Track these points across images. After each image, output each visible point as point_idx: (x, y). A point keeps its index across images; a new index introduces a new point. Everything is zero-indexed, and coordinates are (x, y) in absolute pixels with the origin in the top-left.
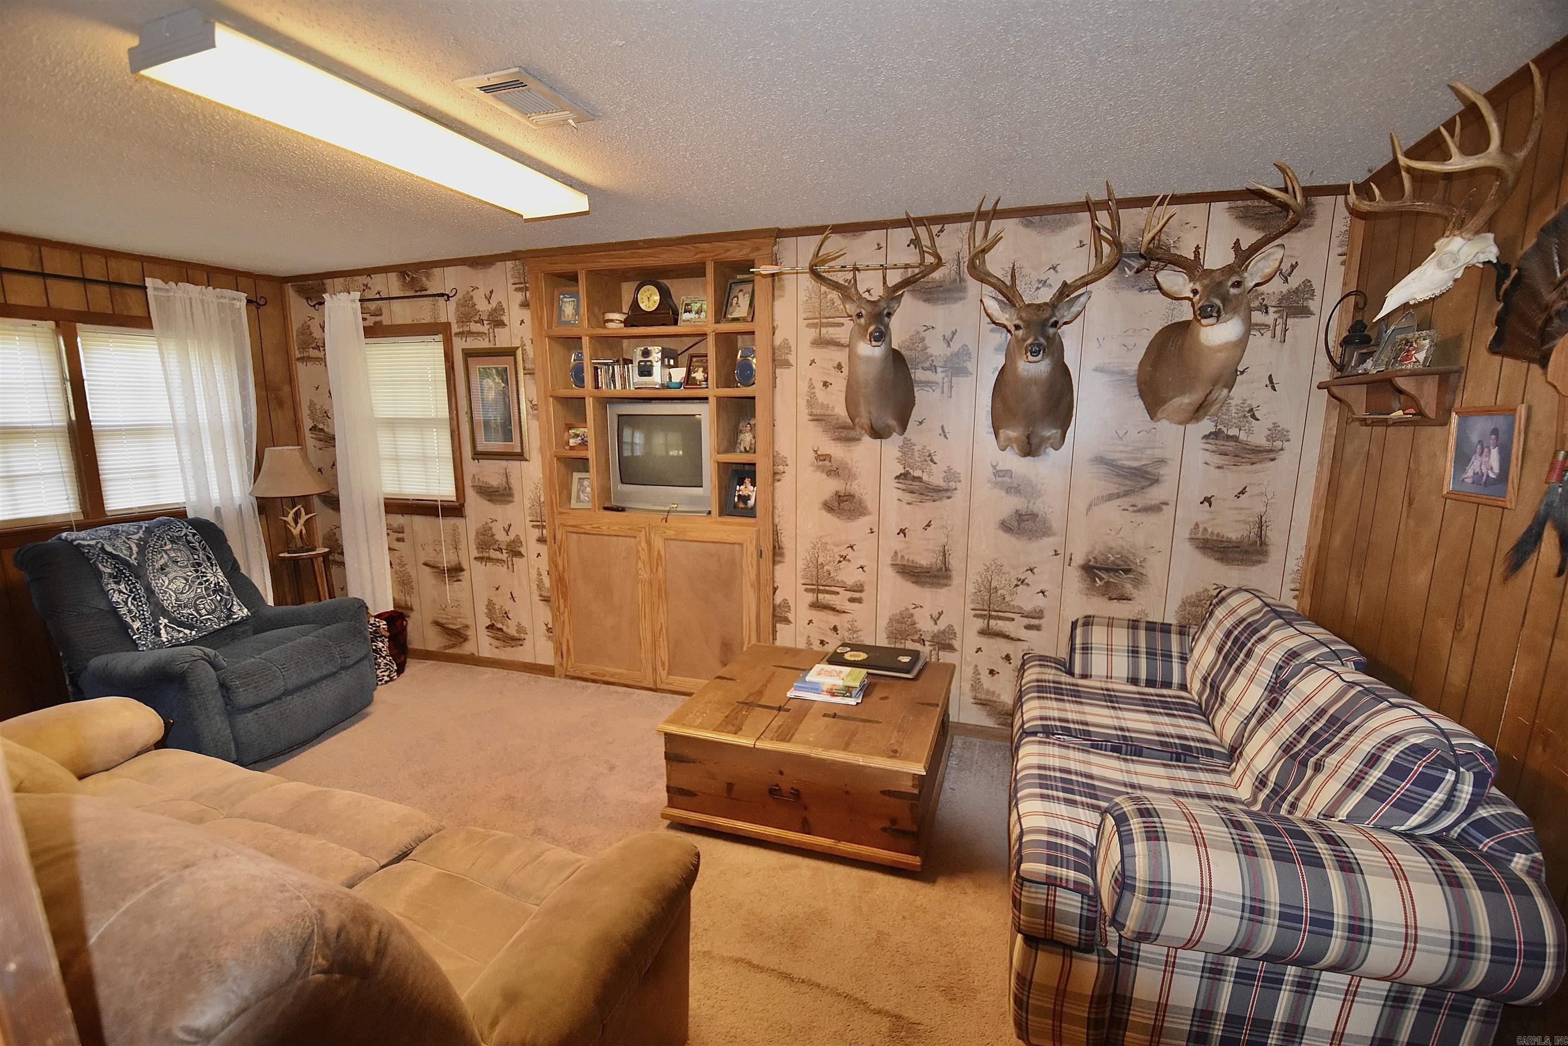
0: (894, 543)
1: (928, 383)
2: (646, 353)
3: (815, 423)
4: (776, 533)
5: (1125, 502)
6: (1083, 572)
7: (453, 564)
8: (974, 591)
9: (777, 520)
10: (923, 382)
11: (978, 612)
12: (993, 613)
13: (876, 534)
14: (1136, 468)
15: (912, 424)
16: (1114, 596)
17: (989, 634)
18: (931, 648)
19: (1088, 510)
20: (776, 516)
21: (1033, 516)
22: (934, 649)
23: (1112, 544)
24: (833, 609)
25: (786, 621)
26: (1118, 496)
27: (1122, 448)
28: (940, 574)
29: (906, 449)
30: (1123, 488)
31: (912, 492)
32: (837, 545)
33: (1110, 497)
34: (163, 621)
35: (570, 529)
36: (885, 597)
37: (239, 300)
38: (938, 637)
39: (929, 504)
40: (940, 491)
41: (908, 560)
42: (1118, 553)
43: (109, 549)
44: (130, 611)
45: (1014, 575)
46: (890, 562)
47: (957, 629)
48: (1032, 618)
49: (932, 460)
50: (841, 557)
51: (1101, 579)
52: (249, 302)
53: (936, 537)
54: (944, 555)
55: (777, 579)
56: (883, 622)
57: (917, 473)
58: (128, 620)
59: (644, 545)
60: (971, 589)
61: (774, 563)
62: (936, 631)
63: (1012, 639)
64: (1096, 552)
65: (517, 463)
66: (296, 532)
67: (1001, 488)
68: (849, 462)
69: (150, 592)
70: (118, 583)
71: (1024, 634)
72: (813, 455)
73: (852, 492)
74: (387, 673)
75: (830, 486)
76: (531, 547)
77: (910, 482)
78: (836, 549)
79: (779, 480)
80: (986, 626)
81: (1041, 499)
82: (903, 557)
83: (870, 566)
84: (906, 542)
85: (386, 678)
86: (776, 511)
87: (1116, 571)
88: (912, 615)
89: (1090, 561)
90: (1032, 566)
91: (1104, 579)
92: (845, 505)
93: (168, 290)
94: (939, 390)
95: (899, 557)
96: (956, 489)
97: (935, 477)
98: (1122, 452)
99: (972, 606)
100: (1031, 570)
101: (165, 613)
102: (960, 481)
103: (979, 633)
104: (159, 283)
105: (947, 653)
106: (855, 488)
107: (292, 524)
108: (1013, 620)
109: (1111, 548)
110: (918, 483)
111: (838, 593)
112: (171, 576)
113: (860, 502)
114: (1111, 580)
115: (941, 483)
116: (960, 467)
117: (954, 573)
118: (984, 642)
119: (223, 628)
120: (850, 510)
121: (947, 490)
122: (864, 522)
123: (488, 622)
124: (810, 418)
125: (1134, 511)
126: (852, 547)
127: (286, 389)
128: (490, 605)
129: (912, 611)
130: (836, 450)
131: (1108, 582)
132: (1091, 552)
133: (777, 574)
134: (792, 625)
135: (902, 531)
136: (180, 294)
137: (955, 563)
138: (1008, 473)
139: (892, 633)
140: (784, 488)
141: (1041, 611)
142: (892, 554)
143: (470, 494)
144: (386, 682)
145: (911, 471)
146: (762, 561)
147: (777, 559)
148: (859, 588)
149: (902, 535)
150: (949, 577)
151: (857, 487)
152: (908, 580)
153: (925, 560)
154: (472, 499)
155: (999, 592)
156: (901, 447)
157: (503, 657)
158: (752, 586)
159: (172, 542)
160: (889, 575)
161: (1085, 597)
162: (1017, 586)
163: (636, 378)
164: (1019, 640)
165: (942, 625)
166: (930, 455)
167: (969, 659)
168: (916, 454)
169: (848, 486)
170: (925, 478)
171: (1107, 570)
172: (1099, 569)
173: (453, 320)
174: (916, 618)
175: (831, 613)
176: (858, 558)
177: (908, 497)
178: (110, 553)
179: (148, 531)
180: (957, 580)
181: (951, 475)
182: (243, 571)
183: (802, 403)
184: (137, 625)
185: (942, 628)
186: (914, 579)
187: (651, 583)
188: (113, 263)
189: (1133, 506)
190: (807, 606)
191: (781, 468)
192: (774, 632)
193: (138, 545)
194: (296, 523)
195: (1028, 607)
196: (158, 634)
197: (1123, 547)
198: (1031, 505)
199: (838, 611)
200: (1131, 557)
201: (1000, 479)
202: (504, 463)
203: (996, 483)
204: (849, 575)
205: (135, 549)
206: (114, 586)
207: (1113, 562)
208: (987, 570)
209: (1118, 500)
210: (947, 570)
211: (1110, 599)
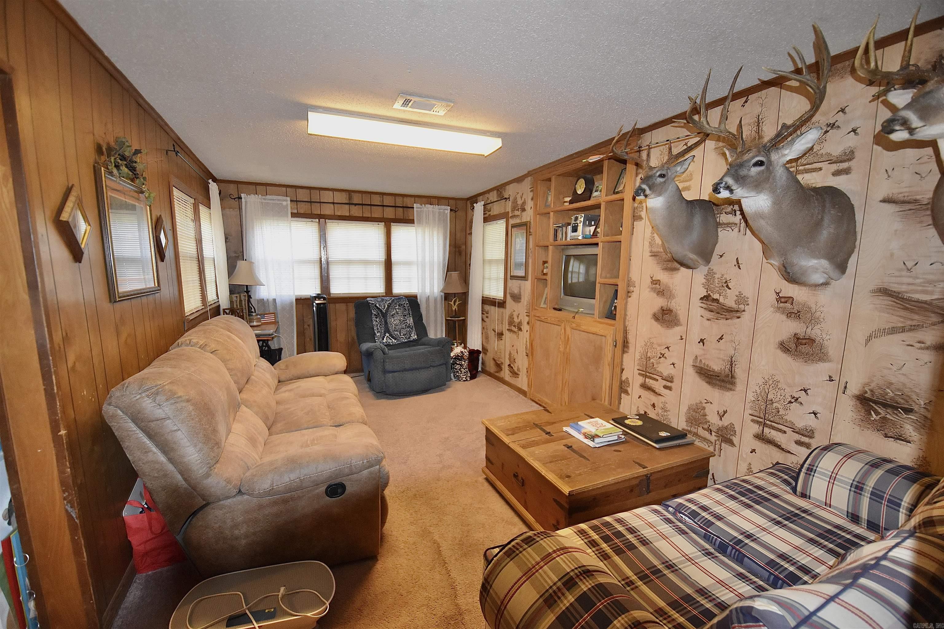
0: (695, 349)
1: (728, 225)
2: (576, 219)
3: (653, 257)
4: (625, 332)
5: (908, 337)
6: (858, 403)
7: (500, 332)
8: (753, 399)
9: (627, 323)
10: (725, 224)
11: (755, 418)
12: (768, 422)
13: (684, 340)
14: (925, 302)
15: (715, 257)
16: (890, 434)
17: (763, 440)
18: (716, 438)
19: (868, 340)
20: (627, 321)
21: (811, 341)
22: (718, 440)
23: (893, 380)
24: (654, 391)
25: (626, 392)
26: (903, 330)
27: (910, 280)
28: (726, 379)
29: (710, 276)
30: (909, 323)
31: (711, 311)
32: (659, 345)
33: (893, 331)
34: (387, 335)
35: (537, 318)
36: (686, 389)
37: (447, 210)
38: (722, 431)
39: (723, 321)
40: (732, 311)
41: (704, 364)
42: (899, 390)
43: (377, 305)
44: (378, 329)
45: (789, 392)
46: (692, 364)
47: (738, 428)
48: (803, 435)
49: (727, 286)
50: (661, 354)
51: (877, 413)
52: (451, 210)
53: (726, 348)
54: (731, 365)
55: (624, 363)
56: (684, 409)
57: (716, 296)
58: (376, 332)
59: (563, 330)
60: (751, 397)
61: (624, 352)
62: (720, 426)
63: (783, 449)
64: (873, 385)
65: (524, 282)
66: (454, 309)
67: (783, 313)
68: (671, 286)
69: (386, 323)
70: (376, 318)
71: (794, 448)
72: (650, 280)
73: (671, 308)
74: (465, 377)
75: (659, 302)
76: (525, 327)
77: (710, 303)
78: (659, 348)
79: (630, 297)
80: (760, 432)
81: (819, 326)
82: (701, 360)
83: (679, 364)
84: (704, 350)
85: (464, 379)
86: (627, 318)
87: (896, 408)
88: (704, 408)
89: (866, 392)
90: (807, 387)
91: (880, 414)
92: (667, 317)
93: (421, 208)
94: (736, 230)
95: (699, 360)
96: (744, 311)
97: (729, 301)
98: (909, 284)
99: (751, 412)
100: (805, 391)
101: (389, 332)
102: (748, 305)
103: (755, 436)
104: (419, 205)
105: (727, 446)
106: (673, 305)
107: (453, 305)
108: (785, 432)
109: (892, 384)
110: (716, 304)
111: (657, 380)
112: (396, 318)
113: (676, 316)
114: (888, 416)
115: (734, 306)
116: (749, 292)
117: (737, 381)
118: (758, 445)
119: (406, 342)
120: (669, 321)
121: (737, 311)
122: (678, 330)
123: (509, 363)
124: (650, 254)
125: (921, 348)
126: (668, 348)
127: (464, 247)
128: (510, 354)
129: (704, 405)
130: (663, 276)
131: (884, 418)
132: (868, 384)
133: (624, 360)
134: (630, 396)
135: (702, 341)
136: (425, 209)
137: (739, 372)
138: (789, 300)
139: (689, 418)
140: (632, 301)
141: (812, 431)
142: (694, 358)
143: (508, 296)
144: (464, 381)
145: (711, 294)
146: (616, 350)
147: (626, 349)
148: (670, 379)
149: (701, 343)
150: (733, 383)
151: (674, 304)
152: (703, 380)
153: (717, 366)
154: (509, 300)
155: (775, 405)
156: (706, 276)
157: (512, 382)
158: (609, 365)
159: (399, 306)
160: (691, 375)
161: (857, 429)
162: (790, 402)
163: (570, 234)
164: (789, 452)
165: (726, 422)
166: (726, 282)
167: (744, 456)
168: (716, 281)
169: (669, 304)
170: (721, 300)
171: (885, 405)
172: (876, 402)
173: (510, 211)
174: (707, 411)
175: (652, 393)
176: (673, 356)
177: (708, 314)
178: (377, 307)
179: (393, 301)
180: (740, 386)
181: (741, 299)
182: (424, 321)
183: (647, 244)
184: (378, 334)
185: (726, 424)
186: (707, 380)
187: (564, 353)
188: (405, 199)
189: (919, 342)
190: (639, 385)
191: (632, 288)
192: (620, 399)
193: (388, 305)
194: (455, 304)
195: (800, 424)
196: (383, 339)
197: (904, 385)
198: (809, 330)
199: (656, 393)
200: (914, 397)
201: (782, 304)
202: (520, 281)
203: (779, 308)
204: (665, 368)
205: (386, 306)
206: (375, 319)
207: (892, 399)
208: (765, 383)
209: (903, 334)
210: (733, 377)
211: (886, 436)
